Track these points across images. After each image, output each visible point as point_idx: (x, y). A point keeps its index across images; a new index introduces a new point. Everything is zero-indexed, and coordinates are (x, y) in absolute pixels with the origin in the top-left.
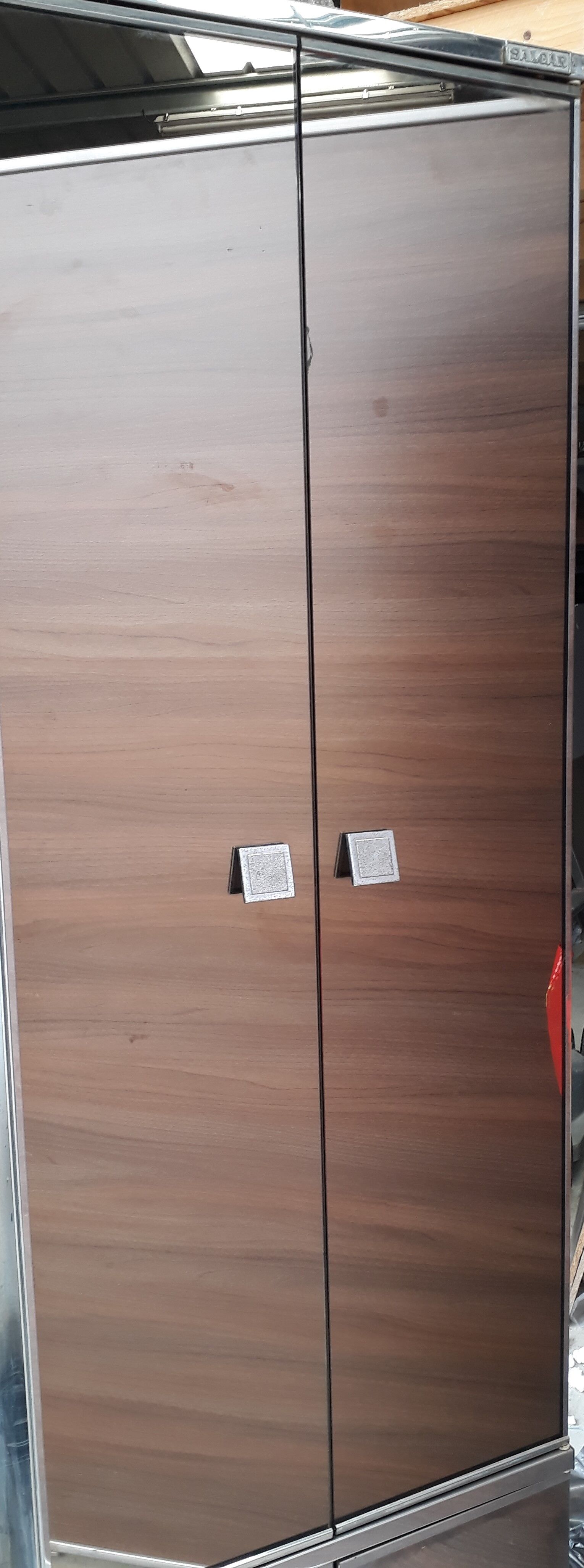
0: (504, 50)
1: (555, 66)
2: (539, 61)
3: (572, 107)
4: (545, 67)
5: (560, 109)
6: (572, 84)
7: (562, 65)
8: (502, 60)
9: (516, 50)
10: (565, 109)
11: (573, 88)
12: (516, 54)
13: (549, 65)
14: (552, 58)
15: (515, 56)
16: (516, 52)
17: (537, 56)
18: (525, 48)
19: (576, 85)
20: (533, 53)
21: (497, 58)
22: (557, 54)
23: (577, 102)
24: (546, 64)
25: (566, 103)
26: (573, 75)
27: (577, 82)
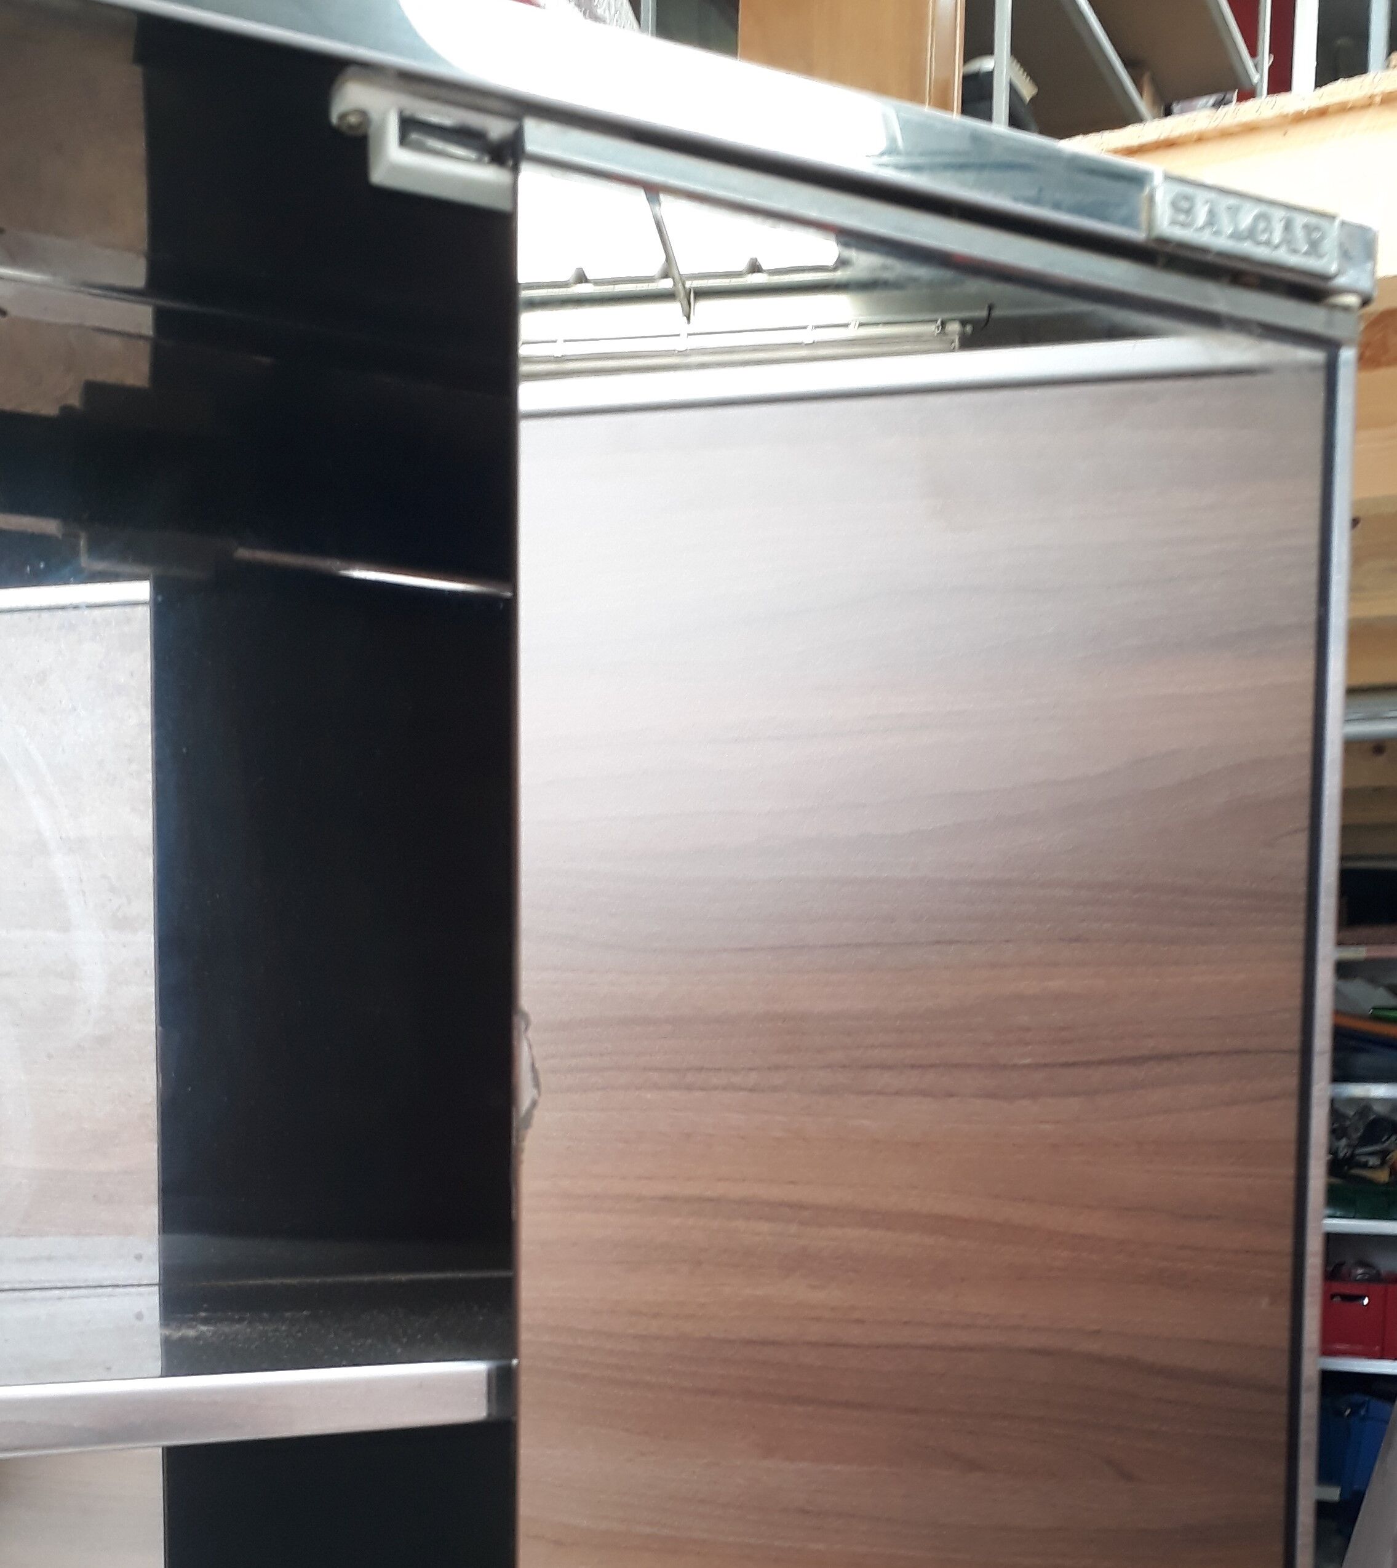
0: (1151, 199)
1: (1295, 251)
2: (1251, 234)
3: (1331, 369)
4: (1261, 252)
5: (1298, 368)
6: (1335, 307)
7: (1314, 247)
8: (1144, 225)
9: (1187, 198)
10: (1312, 367)
11: (1339, 316)
12: (1188, 212)
13: (1277, 247)
14: (1288, 226)
15: (1182, 217)
16: (1185, 205)
17: (1246, 221)
18: (1212, 195)
19: (1346, 309)
20: (1234, 211)
21: (1126, 222)
22: (1300, 220)
23: (1347, 355)
24: (1267, 243)
25: (1316, 356)
26: (1341, 281)
27: (1352, 300)
